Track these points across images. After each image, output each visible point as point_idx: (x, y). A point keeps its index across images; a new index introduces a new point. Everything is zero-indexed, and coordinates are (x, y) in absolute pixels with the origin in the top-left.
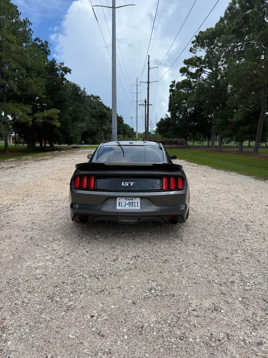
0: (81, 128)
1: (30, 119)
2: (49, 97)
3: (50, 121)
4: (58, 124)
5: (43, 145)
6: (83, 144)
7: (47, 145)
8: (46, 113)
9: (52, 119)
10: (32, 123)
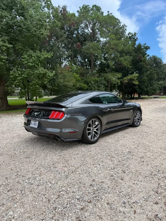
0: (160, 85)
1: (119, 81)
2: (134, 67)
3: (132, 81)
4: (137, 83)
5: (133, 96)
6: (162, 95)
7: (135, 96)
8: (130, 77)
9: (133, 80)
10: (120, 83)
